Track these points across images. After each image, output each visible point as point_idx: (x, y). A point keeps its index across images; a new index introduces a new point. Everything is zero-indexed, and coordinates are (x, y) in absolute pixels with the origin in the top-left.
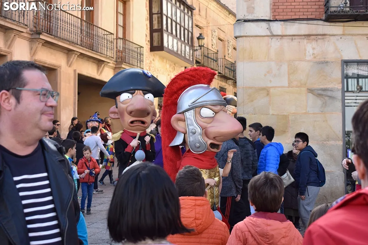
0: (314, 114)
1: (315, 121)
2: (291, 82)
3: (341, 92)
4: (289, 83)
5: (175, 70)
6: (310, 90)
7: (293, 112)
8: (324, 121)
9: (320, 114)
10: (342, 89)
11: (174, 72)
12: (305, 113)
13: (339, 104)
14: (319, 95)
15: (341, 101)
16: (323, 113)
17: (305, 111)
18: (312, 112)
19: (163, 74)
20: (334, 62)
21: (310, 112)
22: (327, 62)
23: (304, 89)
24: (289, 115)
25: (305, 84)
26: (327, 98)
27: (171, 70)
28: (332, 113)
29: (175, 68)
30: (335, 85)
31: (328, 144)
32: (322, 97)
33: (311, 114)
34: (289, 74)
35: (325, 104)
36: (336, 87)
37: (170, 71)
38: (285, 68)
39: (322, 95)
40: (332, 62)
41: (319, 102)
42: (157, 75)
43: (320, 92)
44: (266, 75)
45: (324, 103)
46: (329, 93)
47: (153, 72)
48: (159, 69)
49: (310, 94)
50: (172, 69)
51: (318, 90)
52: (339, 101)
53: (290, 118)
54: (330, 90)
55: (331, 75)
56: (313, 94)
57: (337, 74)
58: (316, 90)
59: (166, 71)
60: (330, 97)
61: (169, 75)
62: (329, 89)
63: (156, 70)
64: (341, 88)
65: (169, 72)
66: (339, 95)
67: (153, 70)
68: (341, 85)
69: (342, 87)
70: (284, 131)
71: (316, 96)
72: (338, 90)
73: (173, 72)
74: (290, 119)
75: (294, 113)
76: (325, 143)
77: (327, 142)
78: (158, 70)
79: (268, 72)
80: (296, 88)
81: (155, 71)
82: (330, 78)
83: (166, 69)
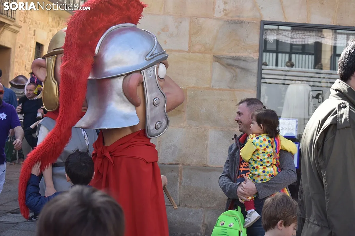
0: (220, 90)
1: (221, 100)
2: (193, 45)
3: (257, 63)
4: (189, 47)
5: (60, 25)
6: (217, 58)
7: (193, 85)
8: (232, 101)
9: (228, 90)
10: (259, 59)
11: (58, 28)
12: (208, 89)
13: (253, 80)
14: (229, 66)
15: (256, 76)
16: (232, 89)
17: (208, 86)
18: (217, 88)
19: (42, 29)
20: (251, 22)
21: (214, 88)
22: (241, 22)
23: (209, 56)
24: (186, 90)
25: (211, 50)
26: (238, 70)
27: (54, 24)
28: (244, 91)
29: (60, 22)
30: (250, 54)
31: (236, 131)
32: (232, 68)
33: (216, 89)
34: (191, 35)
35: (235, 79)
36: (251, 56)
37: (53, 26)
38: (185, 25)
39: (232, 65)
40: (248, 23)
41: (228, 75)
42: (34, 29)
43: (230, 61)
44: (160, 33)
45: (234, 77)
46: (242, 64)
47: (30, 25)
48: (38, 22)
49: (217, 63)
50: (56, 23)
51: (227, 59)
52: (254, 75)
53: (188, 93)
54: (243, 60)
55: (245, 39)
56: (220, 63)
57: (254, 40)
58: (225, 58)
59: (47, 25)
60: (243, 69)
61: (50, 31)
62: (242, 58)
63: (34, 23)
64: (257, 58)
65: (51, 27)
66: (254, 67)
67: (30, 23)
68: (258, 54)
69: (259, 57)
70: (179, 110)
71: (225, 66)
72: (254, 60)
73: (56, 28)
74: (187, 95)
75: (193, 87)
76: (232, 129)
77: (235, 128)
78: (36, 23)
79: (163, 30)
80: (199, 54)
81: (32, 24)
82: (243, 44)
83: (48, 23)
